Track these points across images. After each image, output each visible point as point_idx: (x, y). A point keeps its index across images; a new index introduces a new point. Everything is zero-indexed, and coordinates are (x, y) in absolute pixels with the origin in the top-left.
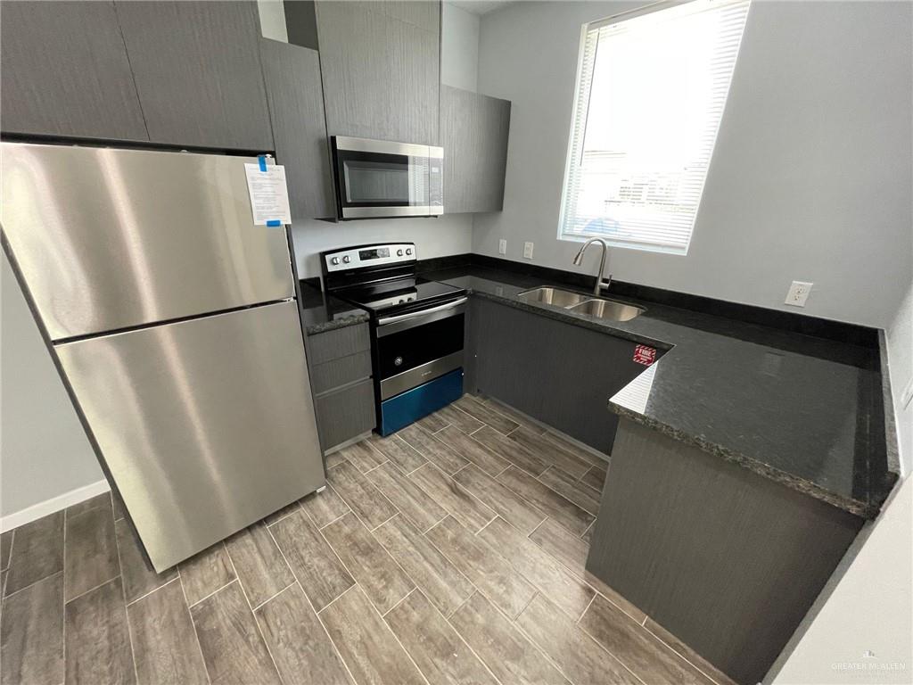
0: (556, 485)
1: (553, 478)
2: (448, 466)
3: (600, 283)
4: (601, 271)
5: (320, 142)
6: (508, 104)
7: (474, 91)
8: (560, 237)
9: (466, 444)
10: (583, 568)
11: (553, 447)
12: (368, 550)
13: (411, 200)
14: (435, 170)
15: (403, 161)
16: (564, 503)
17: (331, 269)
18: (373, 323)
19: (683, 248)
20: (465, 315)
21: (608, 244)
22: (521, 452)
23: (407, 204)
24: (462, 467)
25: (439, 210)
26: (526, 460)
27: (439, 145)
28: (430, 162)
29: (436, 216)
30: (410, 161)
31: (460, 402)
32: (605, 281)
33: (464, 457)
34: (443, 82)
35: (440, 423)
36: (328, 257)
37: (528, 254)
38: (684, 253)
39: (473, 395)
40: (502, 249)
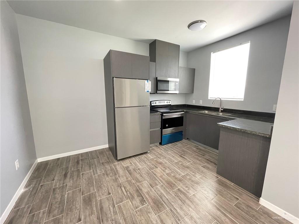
0: (209, 158)
1: (209, 157)
2: (179, 152)
3: (220, 109)
4: (221, 106)
5: (154, 78)
6: (195, 69)
7: (186, 67)
8: (209, 98)
9: (184, 149)
10: (216, 173)
11: (208, 151)
12: (161, 163)
13: (169, 90)
14: (177, 83)
15: (168, 81)
16: (212, 162)
17: (152, 105)
18: (162, 115)
19: (243, 99)
20: (184, 117)
21: (222, 99)
22: (199, 151)
23: (168, 90)
24: (183, 153)
25: (177, 92)
26: (201, 153)
27: (178, 78)
28: (176, 82)
29: (177, 94)
30: (170, 81)
31: (182, 141)
32: (222, 108)
33: (183, 151)
34: (179, 66)
35: (177, 144)
36: (152, 102)
37: (201, 103)
38: (243, 100)
39: (186, 140)
40: (194, 103)
